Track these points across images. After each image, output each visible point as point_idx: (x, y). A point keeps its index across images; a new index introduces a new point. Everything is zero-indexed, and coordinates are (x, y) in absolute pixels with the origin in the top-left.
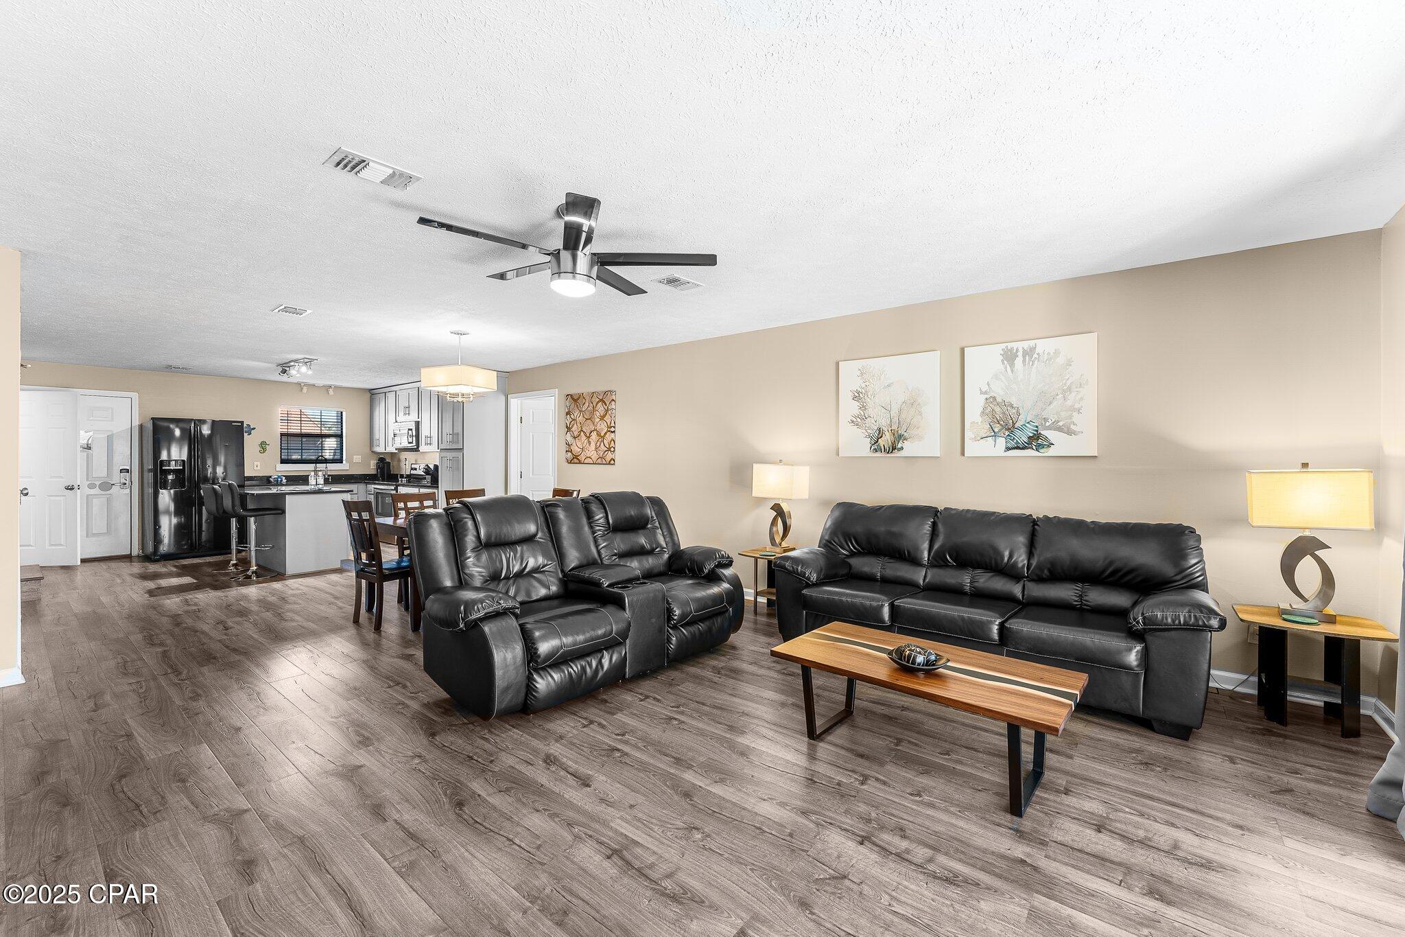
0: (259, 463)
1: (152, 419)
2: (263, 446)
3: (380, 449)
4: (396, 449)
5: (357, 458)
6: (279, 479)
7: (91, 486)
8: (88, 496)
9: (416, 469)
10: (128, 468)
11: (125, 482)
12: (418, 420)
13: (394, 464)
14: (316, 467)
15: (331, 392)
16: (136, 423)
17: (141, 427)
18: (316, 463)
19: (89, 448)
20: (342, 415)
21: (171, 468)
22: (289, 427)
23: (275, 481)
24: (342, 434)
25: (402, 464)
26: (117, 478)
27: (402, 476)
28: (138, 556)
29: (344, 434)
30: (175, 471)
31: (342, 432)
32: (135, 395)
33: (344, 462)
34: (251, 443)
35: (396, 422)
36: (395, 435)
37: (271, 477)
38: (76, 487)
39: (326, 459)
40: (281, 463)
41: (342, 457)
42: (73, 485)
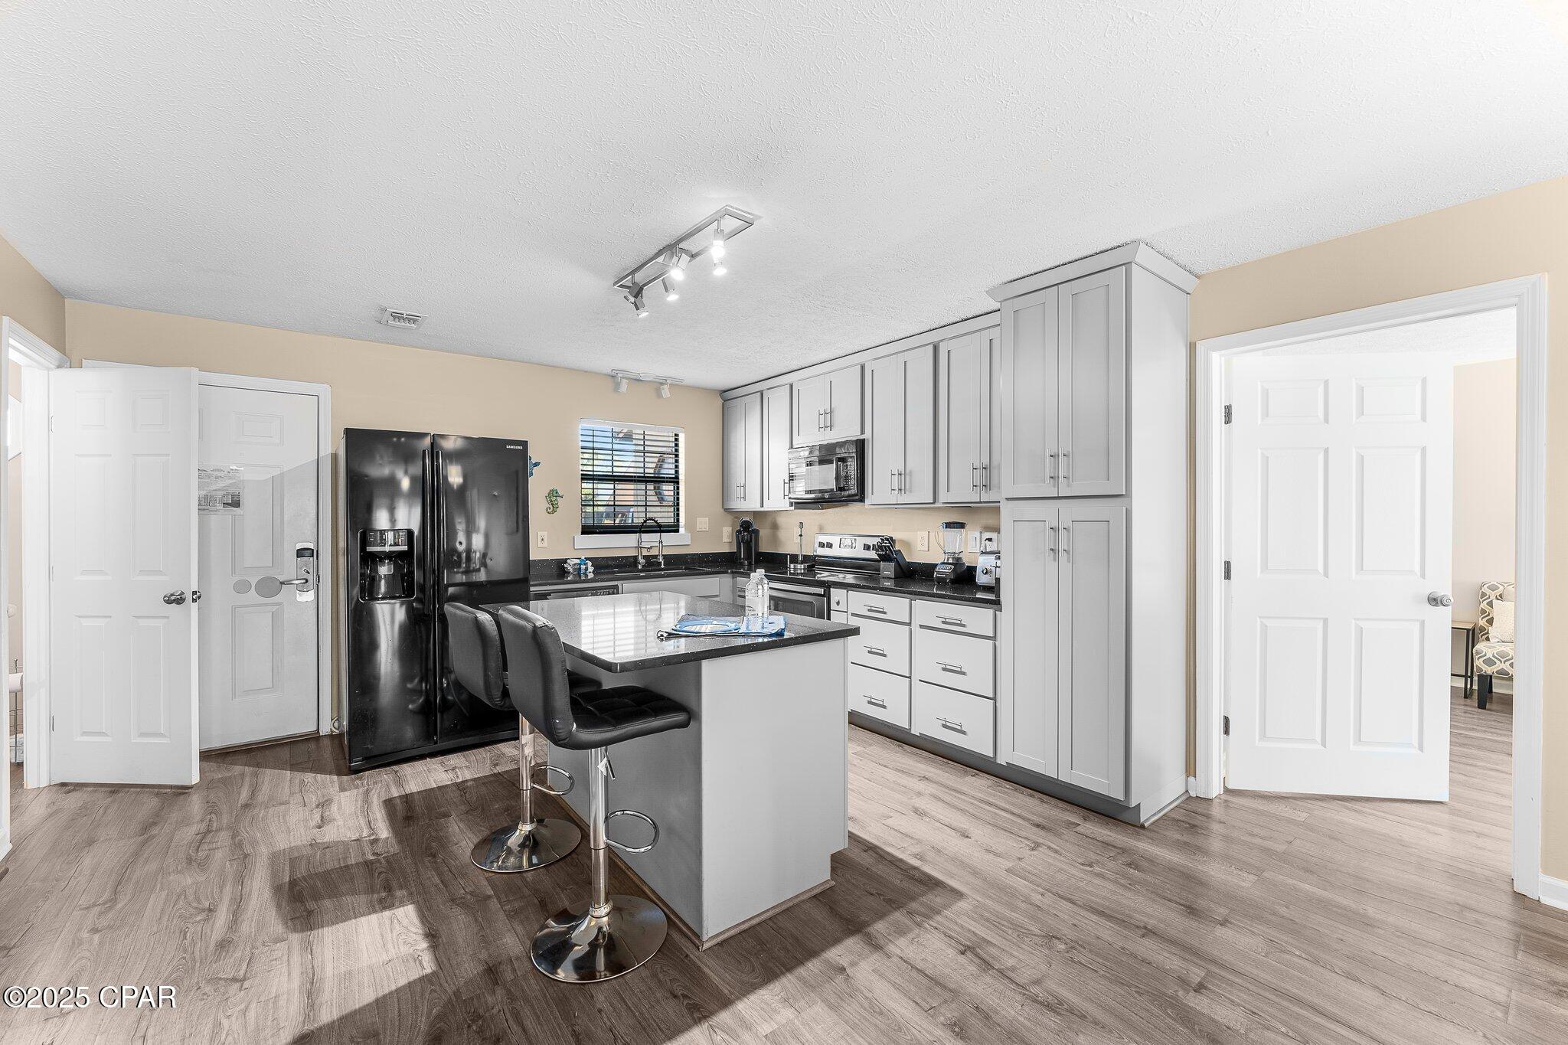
0: (545, 534)
1: (349, 432)
2: (553, 497)
3: (751, 503)
4: (791, 504)
5: (703, 523)
6: (583, 567)
7: (241, 587)
8: (234, 608)
9: (830, 546)
10: (311, 546)
11: (306, 576)
12: (862, 437)
13: (764, 533)
14: (639, 541)
15: (666, 391)
16: (327, 450)
17: (335, 457)
18: (641, 532)
19: (236, 504)
20: (676, 440)
21: (387, 549)
22: (596, 462)
23: (575, 570)
24: (677, 477)
25: (782, 534)
26: (291, 567)
27: (794, 558)
28: (331, 736)
29: (682, 477)
30: (390, 556)
31: (677, 472)
32: (323, 390)
33: (682, 530)
34: (537, 488)
35: (791, 447)
36: (792, 478)
37: (565, 561)
38: (189, 597)
39: (660, 526)
40: (584, 532)
41: (678, 520)
42: (182, 593)
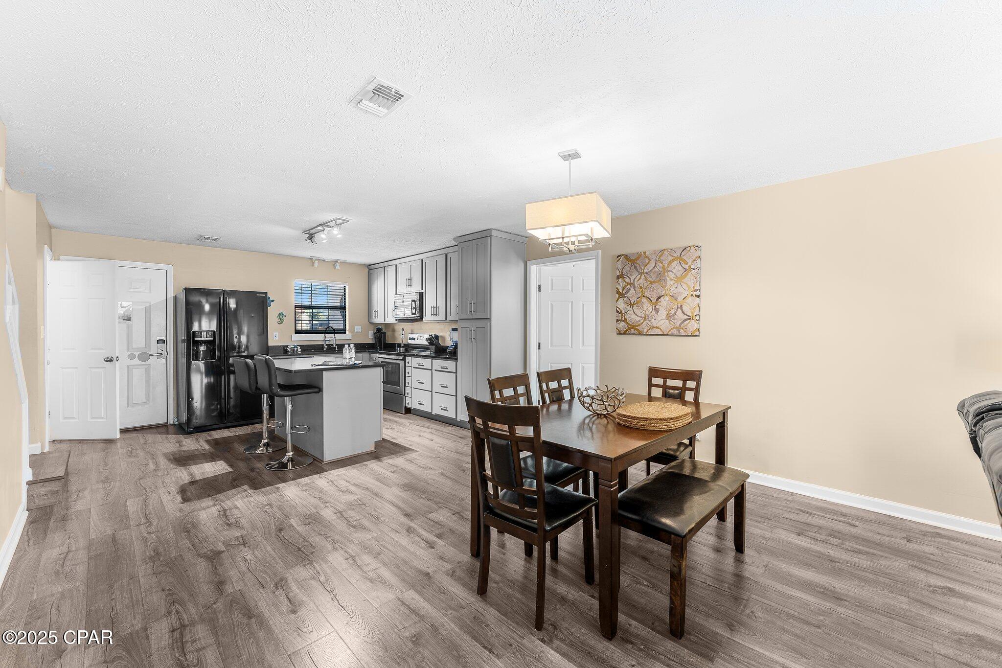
0: (277, 333)
1: (186, 289)
2: (281, 316)
3: (379, 320)
4: (396, 320)
5: (358, 329)
6: (296, 349)
7: (131, 357)
8: (128, 366)
9: (414, 339)
10: (164, 338)
11: (161, 352)
12: (422, 291)
13: (389, 334)
14: (325, 337)
15: (338, 266)
16: (171, 295)
17: (175, 299)
18: (325, 333)
19: (129, 319)
20: (345, 289)
21: (203, 339)
22: (303, 300)
23: (291, 350)
24: (345, 307)
25: (397, 334)
26: (154, 348)
27: (399, 345)
28: (174, 425)
29: (347, 307)
30: (205, 342)
31: (345, 304)
32: (170, 268)
33: (347, 332)
34: (272, 312)
35: (396, 294)
36: (396, 308)
37: (287, 346)
38: (115, 359)
39: (334, 330)
40: (296, 333)
41: (345, 327)
42: (112, 357)
